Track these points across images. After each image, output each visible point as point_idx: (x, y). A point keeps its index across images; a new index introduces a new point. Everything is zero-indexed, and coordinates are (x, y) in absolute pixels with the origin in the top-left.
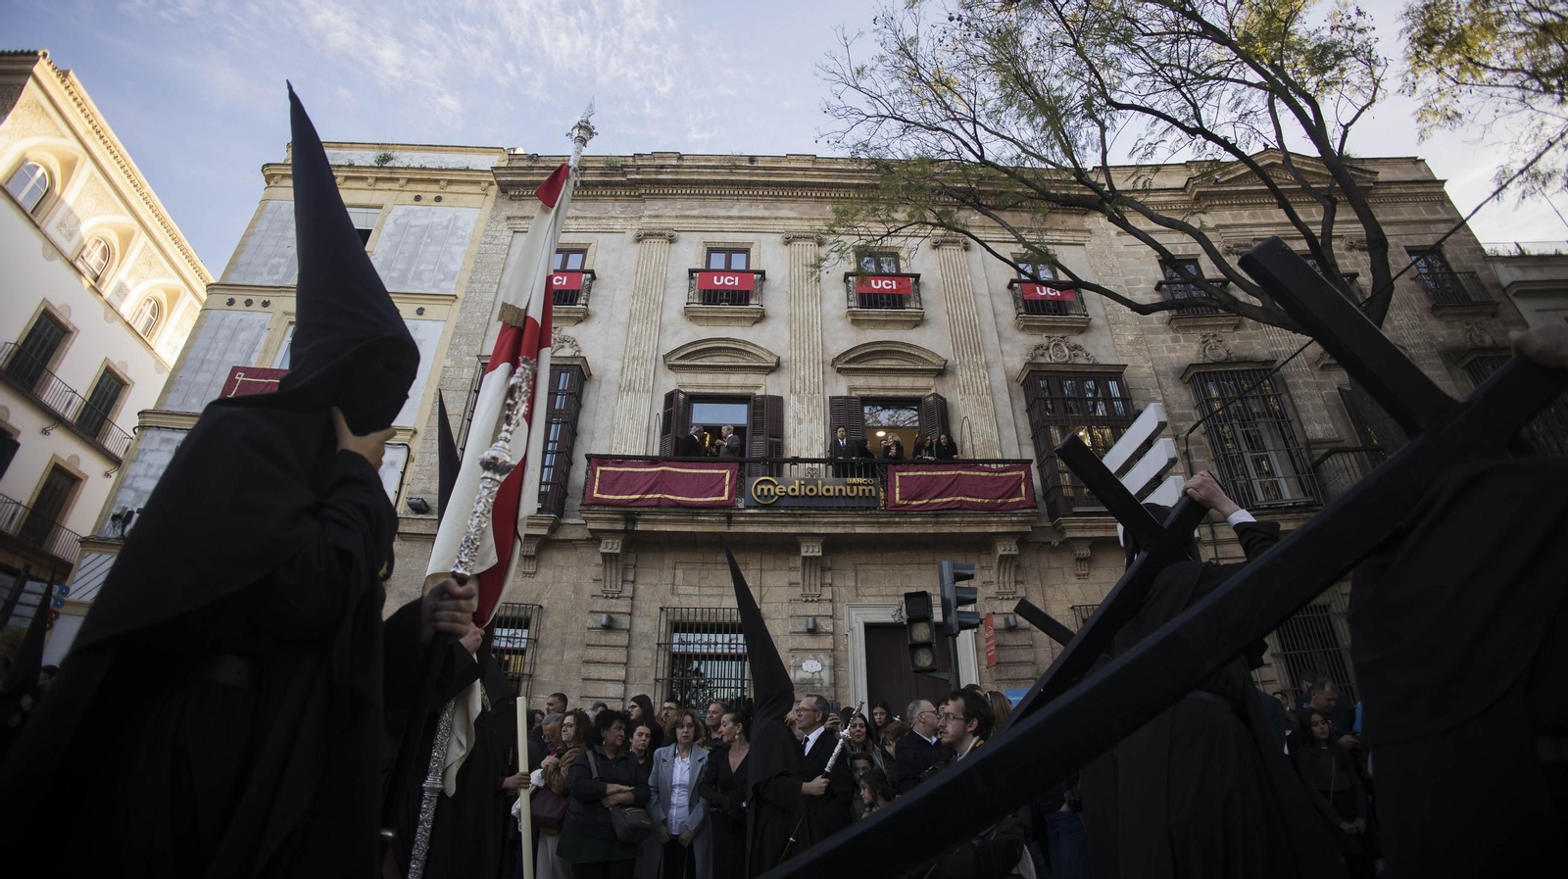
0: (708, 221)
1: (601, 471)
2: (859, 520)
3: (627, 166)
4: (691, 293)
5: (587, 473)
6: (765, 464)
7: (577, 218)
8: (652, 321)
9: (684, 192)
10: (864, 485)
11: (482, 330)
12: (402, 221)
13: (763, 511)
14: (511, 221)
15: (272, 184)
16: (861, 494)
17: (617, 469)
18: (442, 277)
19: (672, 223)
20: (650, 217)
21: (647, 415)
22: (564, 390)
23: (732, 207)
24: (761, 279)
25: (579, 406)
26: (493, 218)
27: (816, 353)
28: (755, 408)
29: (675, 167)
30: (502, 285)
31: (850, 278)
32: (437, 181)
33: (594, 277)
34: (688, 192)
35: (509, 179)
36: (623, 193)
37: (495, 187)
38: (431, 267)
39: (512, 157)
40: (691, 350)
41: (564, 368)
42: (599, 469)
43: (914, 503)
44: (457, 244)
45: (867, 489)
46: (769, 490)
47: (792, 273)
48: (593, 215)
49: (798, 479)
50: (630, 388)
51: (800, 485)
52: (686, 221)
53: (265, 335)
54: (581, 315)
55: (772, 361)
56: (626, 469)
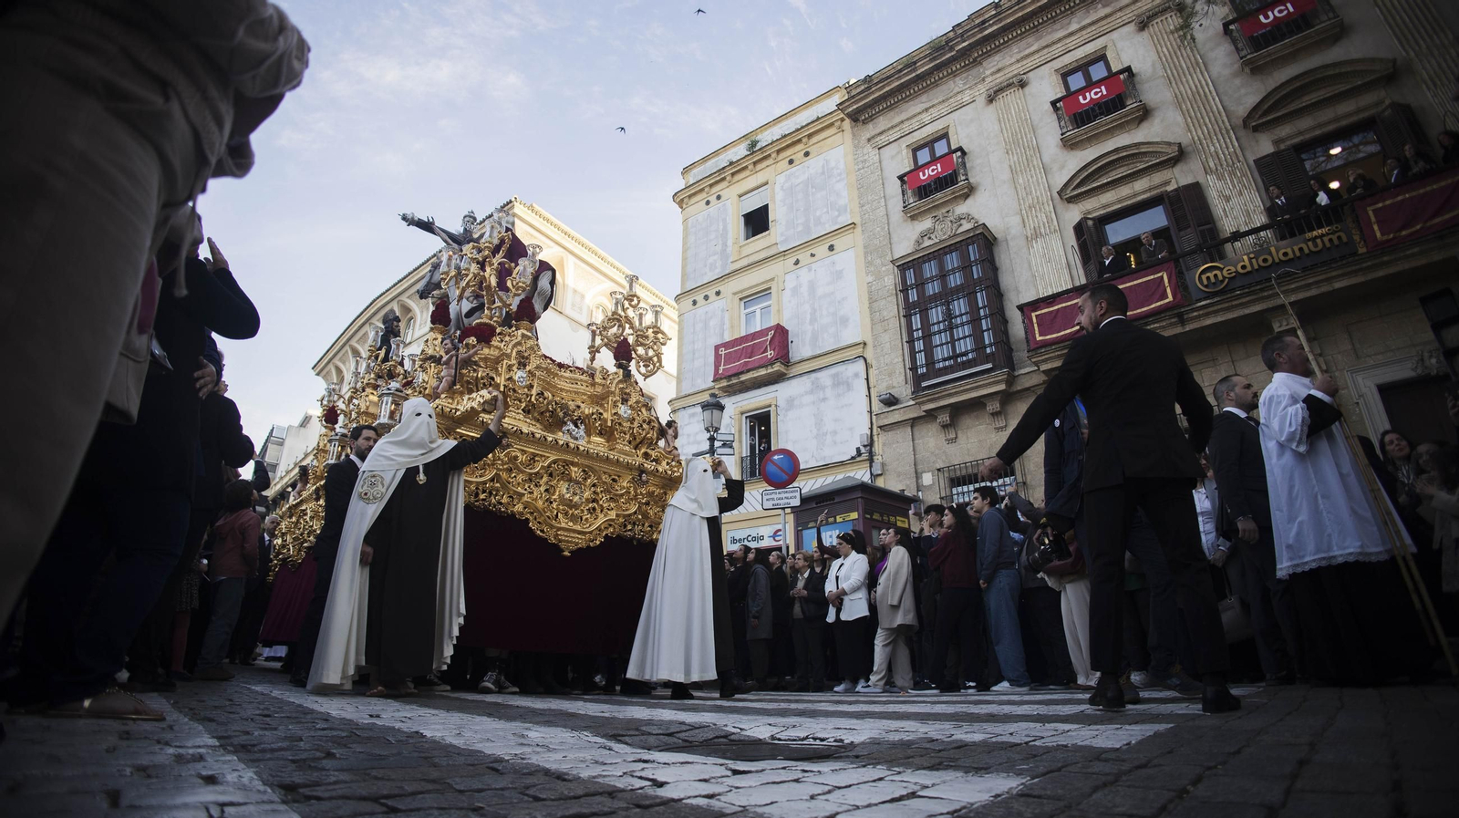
0: (1051, 49)
1: (1036, 316)
2: (1334, 274)
3: (951, 40)
4: (1063, 123)
5: (1024, 322)
6: (1202, 251)
7: (927, 110)
8: (1034, 166)
9: (1015, 34)
10: (1328, 234)
11: (887, 241)
12: (787, 185)
13: (1215, 300)
14: (873, 141)
15: (684, 206)
16: (1328, 245)
17: (1051, 309)
18: (837, 213)
19: (1016, 69)
20: (992, 74)
21: (1062, 253)
22: (976, 260)
23: (1069, 23)
24: (1129, 76)
25: (995, 269)
26: (856, 147)
27: (1220, 122)
28: (1171, 204)
29: (994, 16)
30: (887, 197)
31: (1232, 27)
32: (799, 141)
33: (964, 153)
34: (1019, 32)
35: (855, 107)
36: (958, 66)
37: (847, 121)
38: (825, 210)
39: (849, 88)
40: (1083, 176)
41: (970, 241)
42: (1033, 314)
43: (1404, 233)
44: (838, 181)
45: (1334, 237)
46: (1216, 276)
47: (1162, 55)
48: (940, 100)
49: (1245, 254)
50: (1037, 235)
51: (1250, 259)
52: (1029, 60)
53: (727, 315)
54: (966, 190)
55: (1173, 152)
56: (1060, 306)
